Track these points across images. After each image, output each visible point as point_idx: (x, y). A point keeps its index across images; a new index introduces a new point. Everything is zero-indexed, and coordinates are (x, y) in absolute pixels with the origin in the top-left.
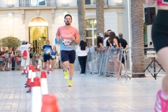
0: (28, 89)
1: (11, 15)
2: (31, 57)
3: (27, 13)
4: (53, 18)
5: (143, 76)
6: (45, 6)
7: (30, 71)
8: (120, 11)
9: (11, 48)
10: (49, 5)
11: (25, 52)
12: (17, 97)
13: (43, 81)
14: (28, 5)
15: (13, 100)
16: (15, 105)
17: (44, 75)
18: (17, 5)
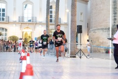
0: (21, 61)
1: (14, 25)
2: (23, 46)
3: (22, 25)
4: (35, 28)
5: (75, 57)
6: (31, 22)
7: (22, 53)
8: (66, 26)
9: (14, 41)
10: (33, 22)
11: (20, 44)
12: (15, 64)
13: (28, 58)
14: (23, 21)
15: (13, 66)
16: (14, 68)
17: (28, 55)
18: (18, 21)
